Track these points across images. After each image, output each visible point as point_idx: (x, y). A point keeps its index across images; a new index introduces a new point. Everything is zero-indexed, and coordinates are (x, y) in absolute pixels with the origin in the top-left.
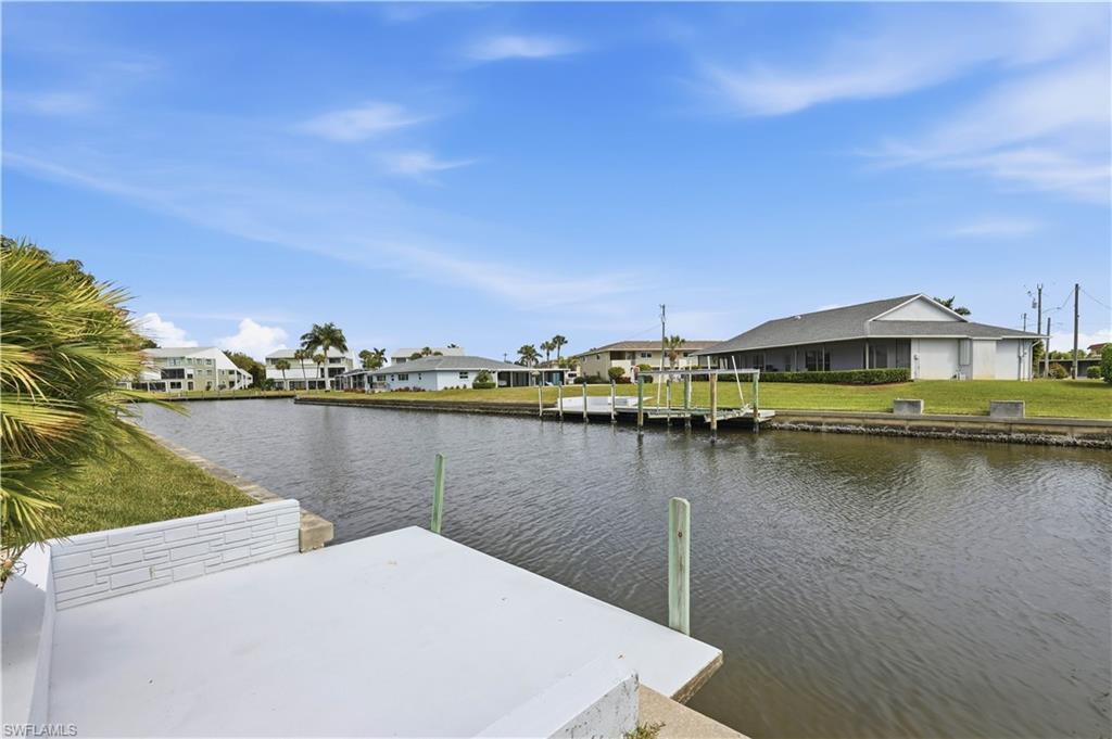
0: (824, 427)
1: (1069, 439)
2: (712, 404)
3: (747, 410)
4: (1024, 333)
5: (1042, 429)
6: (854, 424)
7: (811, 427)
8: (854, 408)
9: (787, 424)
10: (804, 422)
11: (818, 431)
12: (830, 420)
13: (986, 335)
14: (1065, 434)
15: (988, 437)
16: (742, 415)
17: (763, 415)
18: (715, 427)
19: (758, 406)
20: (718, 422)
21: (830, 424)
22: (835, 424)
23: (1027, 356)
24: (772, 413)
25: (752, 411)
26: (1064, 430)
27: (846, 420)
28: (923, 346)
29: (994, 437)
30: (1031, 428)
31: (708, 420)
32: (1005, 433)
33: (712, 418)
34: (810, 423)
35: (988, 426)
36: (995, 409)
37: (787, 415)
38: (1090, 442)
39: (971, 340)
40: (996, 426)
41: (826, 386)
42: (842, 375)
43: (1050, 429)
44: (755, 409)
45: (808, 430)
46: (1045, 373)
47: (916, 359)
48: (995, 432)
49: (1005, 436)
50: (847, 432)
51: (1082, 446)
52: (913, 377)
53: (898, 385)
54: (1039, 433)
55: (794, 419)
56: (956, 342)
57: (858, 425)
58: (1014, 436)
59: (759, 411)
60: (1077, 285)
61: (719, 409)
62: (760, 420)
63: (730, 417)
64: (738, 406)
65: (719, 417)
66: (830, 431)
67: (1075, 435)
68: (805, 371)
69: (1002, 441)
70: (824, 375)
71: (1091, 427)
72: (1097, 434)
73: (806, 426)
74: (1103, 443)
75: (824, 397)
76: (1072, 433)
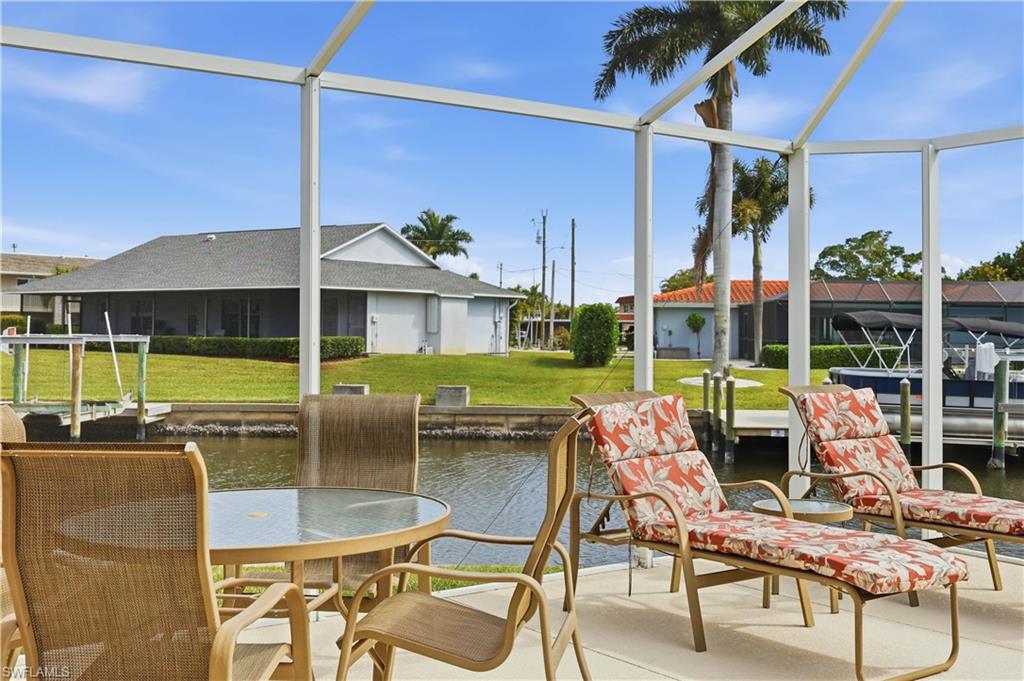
0: (243, 429)
1: (505, 431)
2: (74, 394)
3: (127, 404)
4: (499, 289)
5: (483, 420)
6: (284, 422)
7: (224, 429)
8: (285, 398)
9: (189, 426)
10: (214, 422)
11: (236, 435)
12: (252, 417)
13: (456, 292)
14: (502, 425)
15: (433, 432)
16: (119, 412)
17: (152, 412)
18: (77, 432)
19: (145, 398)
20: (82, 423)
21: (251, 423)
22: (258, 423)
23: (504, 320)
24: (167, 408)
25: (135, 406)
26: (500, 420)
27: (274, 417)
28: (384, 302)
29: (439, 432)
30: (474, 419)
31: (66, 422)
32: (450, 427)
33: (73, 417)
34: (223, 423)
35: (434, 418)
36: (440, 396)
37: (191, 411)
38: (521, 433)
39: (439, 297)
40: (442, 419)
41: (250, 362)
42: (275, 345)
43: (490, 420)
44: (140, 402)
45: (220, 434)
46: (551, 342)
47: (373, 322)
48: (440, 426)
49: (449, 431)
50: (274, 435)
51: (515, 438)
52: (369, 350)
53: (347, 362)
54: (479, 424)
55: (201, 417)
56: (422, 301)
57: (288, 423)
58: (458, 430)
59: (146, 406)
60: (573, 220)
61: (84, 403)
62: (148, 419)
63: (100, 415)
64: (113, 398)
65: (83, 416)
66: (252, 435)
67: (511, 426)
68: (219, 335)
69: (446, 437)
70: (247, 344)
71: (523, 415)
72: (528, 423)
73: (219, 428)
74: (531, 434)
75: (245, 382)
76: (508, 423)
